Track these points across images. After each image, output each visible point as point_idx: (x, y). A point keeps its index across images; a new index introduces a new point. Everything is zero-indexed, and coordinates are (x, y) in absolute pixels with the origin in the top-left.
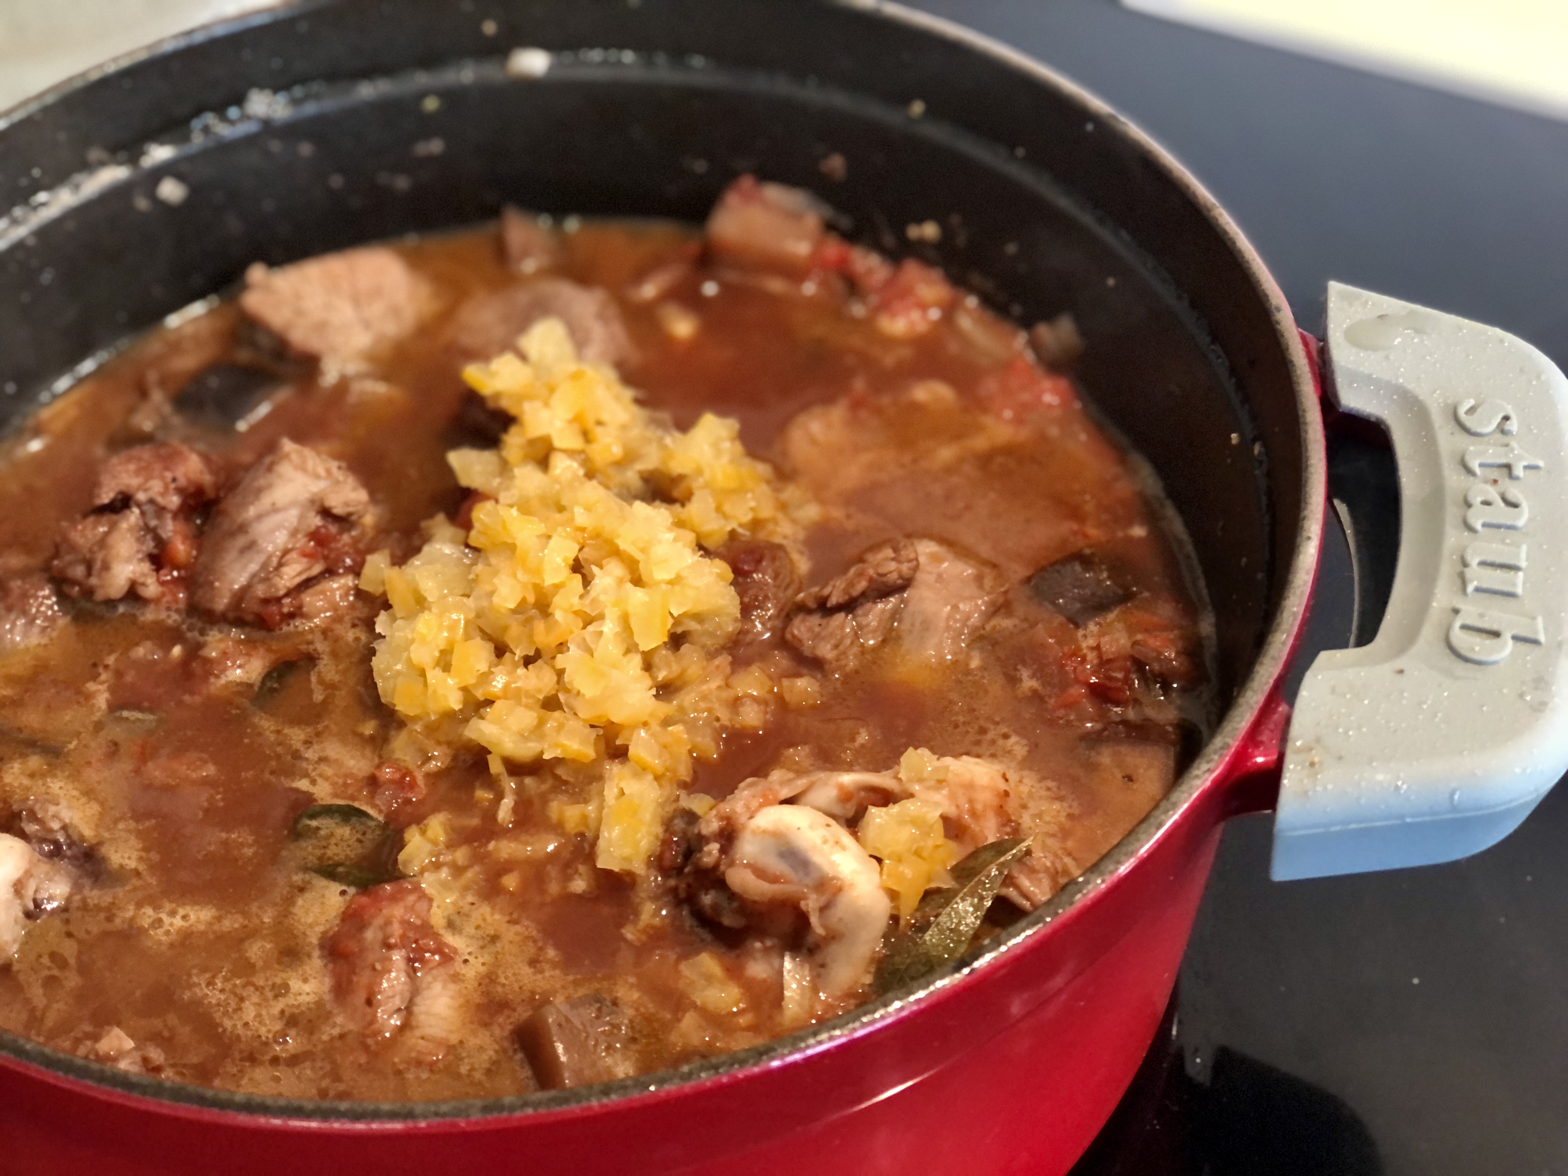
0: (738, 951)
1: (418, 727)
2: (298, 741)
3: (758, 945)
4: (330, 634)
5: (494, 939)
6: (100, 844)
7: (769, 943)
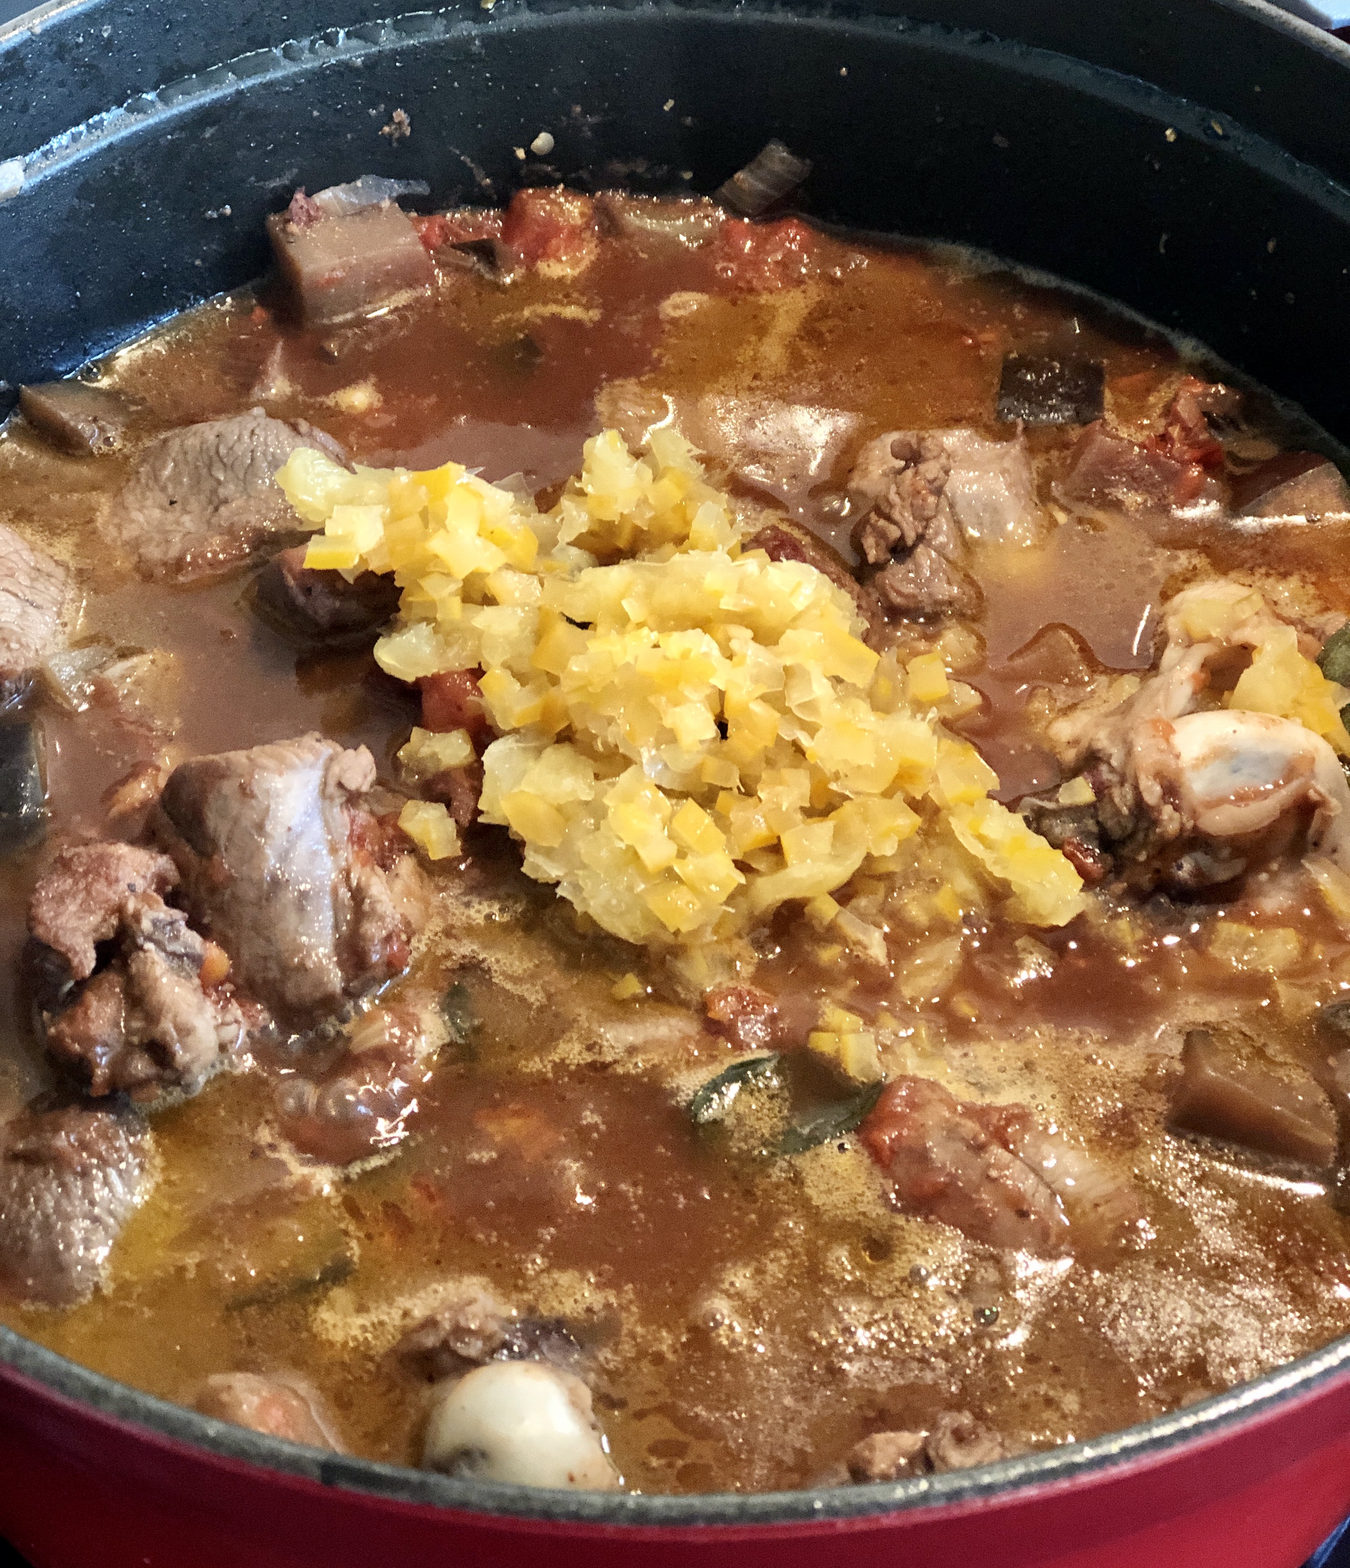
0: (1240, 903)
1: (709, 937)
2: (580, 1053)
3: (1264, 877)
4: (454, 931)
5: (1029, 1066)
6: (531, 1309)
7: (1275, 866)
